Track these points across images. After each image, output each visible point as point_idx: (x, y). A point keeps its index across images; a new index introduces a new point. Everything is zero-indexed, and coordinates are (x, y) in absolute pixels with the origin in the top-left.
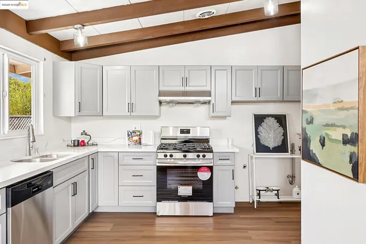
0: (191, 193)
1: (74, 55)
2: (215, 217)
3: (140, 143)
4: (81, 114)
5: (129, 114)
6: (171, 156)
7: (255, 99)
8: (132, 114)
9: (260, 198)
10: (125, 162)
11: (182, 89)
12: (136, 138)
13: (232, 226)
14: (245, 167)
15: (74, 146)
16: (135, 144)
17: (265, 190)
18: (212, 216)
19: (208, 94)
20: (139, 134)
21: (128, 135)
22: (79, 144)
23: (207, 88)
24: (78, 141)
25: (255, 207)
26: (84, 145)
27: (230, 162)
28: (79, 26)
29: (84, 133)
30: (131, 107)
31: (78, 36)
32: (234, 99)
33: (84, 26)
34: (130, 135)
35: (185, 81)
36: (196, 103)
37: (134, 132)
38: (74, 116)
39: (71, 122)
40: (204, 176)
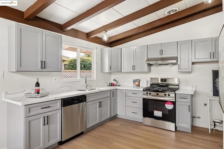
0: (162, 115)
1: (112, 44)
2: (177, 133)
3: (139, 86)
4: (111, 71)
5: (133, 71)
6: (150, 93)
7: (210, 60)
8: (135, 71)
9: (215, 127)
10: (129, 95)
11: (160, 56)
12: (137, 83)
13: (184, 140)
14: (205, 105)
15: (110, 86)
16: (137, 86)
17: (219, 123)
18: (174, 131)
19: (176, 58)
20: (139, 81)
21: (134, 82)
22: (112, 85)
23: (175, 55)
24: (112, 83)
25: (210, 133)
26: (114, 86)
27: (187, 100)
28: (104, 32)
29: (115, 80)
30: (134, 67)
31: (104, 36)
32: (194, 61)
33: (106, 31)
34: (134, 81)
35: (161, 52)
36: (169, 64)
37: (136, 80)
38: (108, 72)
39: (111, 74)
40: (169, 107)
